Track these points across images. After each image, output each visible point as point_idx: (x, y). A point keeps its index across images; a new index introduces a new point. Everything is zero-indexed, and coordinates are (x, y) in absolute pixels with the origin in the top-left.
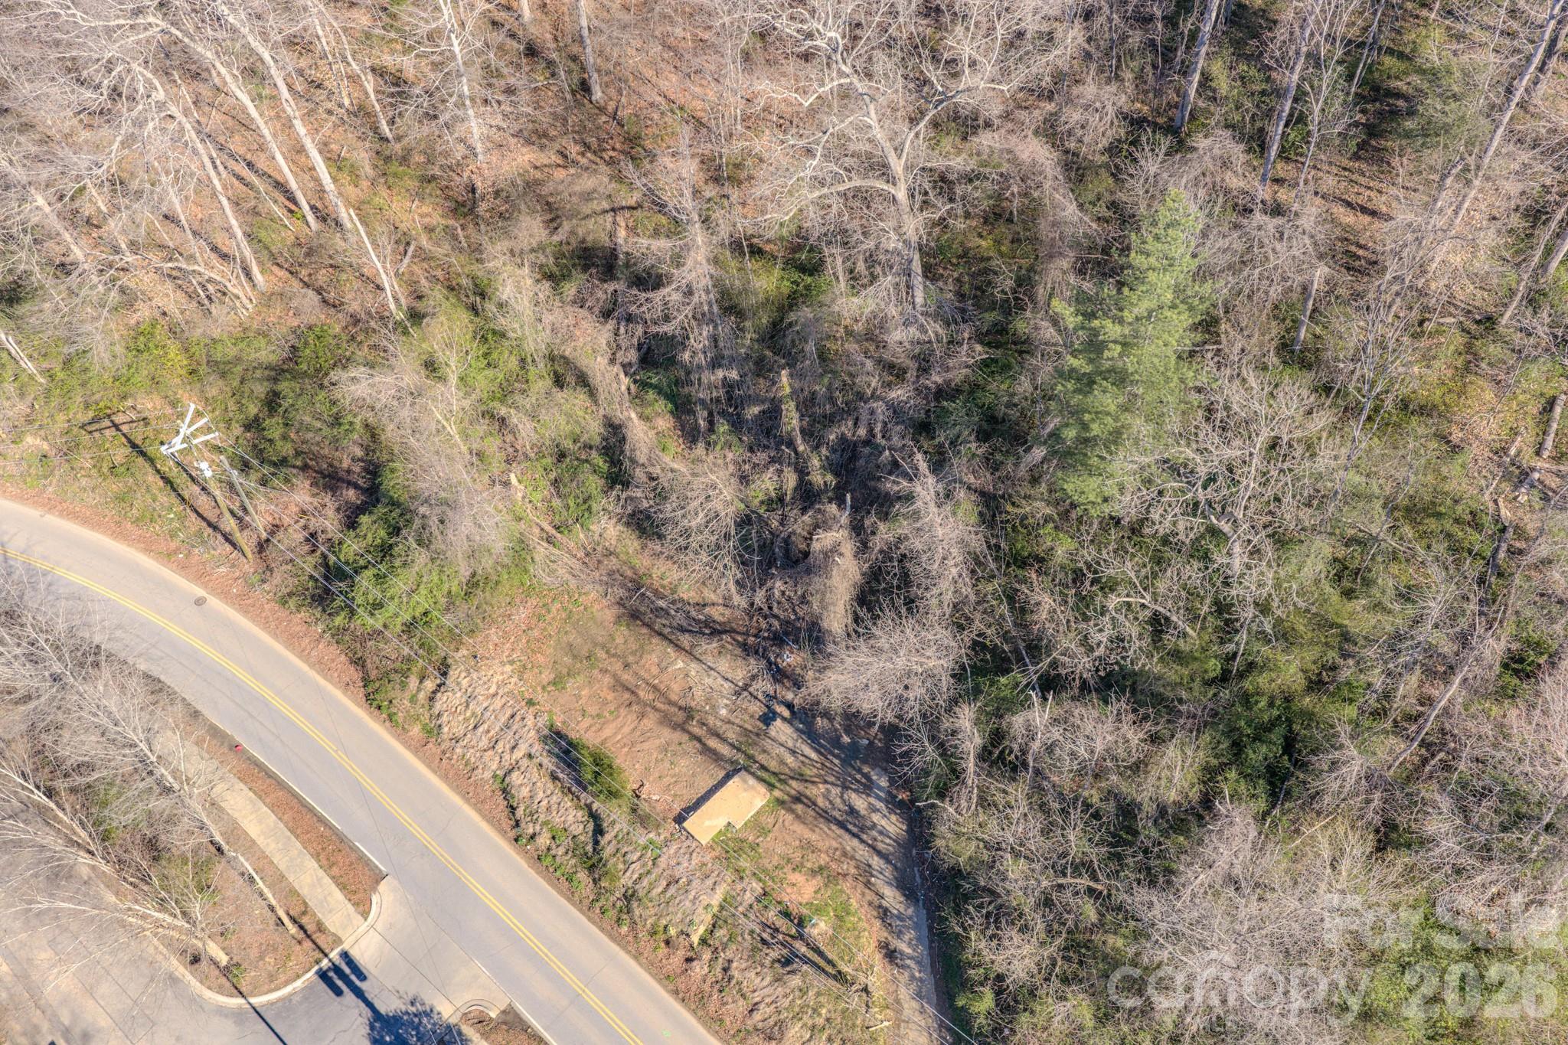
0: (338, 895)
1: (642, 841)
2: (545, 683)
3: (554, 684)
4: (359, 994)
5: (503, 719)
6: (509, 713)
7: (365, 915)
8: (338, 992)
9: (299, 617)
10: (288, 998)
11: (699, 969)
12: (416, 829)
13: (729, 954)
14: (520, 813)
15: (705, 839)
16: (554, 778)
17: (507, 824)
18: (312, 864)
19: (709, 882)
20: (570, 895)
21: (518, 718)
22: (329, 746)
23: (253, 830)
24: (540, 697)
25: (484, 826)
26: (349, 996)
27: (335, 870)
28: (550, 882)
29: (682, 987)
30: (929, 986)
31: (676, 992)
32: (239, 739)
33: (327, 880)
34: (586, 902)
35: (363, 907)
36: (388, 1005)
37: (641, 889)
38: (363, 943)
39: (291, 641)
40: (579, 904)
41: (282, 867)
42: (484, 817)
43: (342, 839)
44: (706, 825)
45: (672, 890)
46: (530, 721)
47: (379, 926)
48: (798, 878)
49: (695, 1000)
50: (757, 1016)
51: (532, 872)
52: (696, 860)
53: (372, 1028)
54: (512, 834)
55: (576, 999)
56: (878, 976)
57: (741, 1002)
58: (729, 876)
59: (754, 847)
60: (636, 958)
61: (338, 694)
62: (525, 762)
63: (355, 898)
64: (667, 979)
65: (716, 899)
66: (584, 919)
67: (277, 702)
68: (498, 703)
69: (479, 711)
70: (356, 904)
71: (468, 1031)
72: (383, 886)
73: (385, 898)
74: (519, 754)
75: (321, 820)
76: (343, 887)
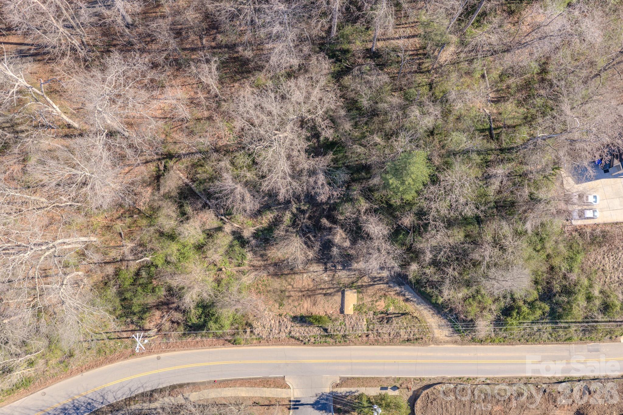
0: (279, 389)
1: (338, 324)
2: (278, 307)
3: (281, 306)
4: (302, 405)
5: (278, 324)
6: (277, 322)
7: (289, 388)
8: (298, 408)
9: (190, 339)
11: (371, 336)
12: (279, 362)
13: (376, 329)
14: (301, 339)
15: (352, 313)
16: (303, 326)
17: (296, 342)
18: (265, 389)
19: (361, 321)
20: (329, 345)
21: (281, 321)
22: (237, 362)
23: (243, 395)
24: (281, 311)
25: (293, 347)
26: (300, 407)
27: (272, 385)
28: (321, 346)
29: (371, 343)
30: (420, 300)
31: (371, 344)
32: (214, 379)
33: (272, 389)
34: (334, 343)
35: (286, 387)
36: (312, 400)
37: (347, 333)
38: (295, 393)
40: (333, 345)
41: (259, 395)
42: (292, 345)
43: (265, 378)
44: (349, 309)
45: (354, 328)
46: (285, 320)
47: (295, 387)
48: (378, 303)
49: (377, 342)
50: (391, 335)
51: (315, 347)
52: (354, 318)
53: (313, 407)
54: (302, 344)
55: (352, 364)
56: (410, 307)
57: (386, 335)
58: (364, 315)
59: (363, 304)
60: (356, 345)
61: (223, 349)
62: (292, 329)
63: (283, 387)
64: (366, 343)
65: (365, 321)
66: (336, 347)
67: (211, 364)
68: (273, 322)
69: (269, 327)
70: (285, 388)
71: (335, 390)
72: (286, 379)
73: (289, 381)
74: (289, 328)
75: (256, 379)
76: (278, 387)
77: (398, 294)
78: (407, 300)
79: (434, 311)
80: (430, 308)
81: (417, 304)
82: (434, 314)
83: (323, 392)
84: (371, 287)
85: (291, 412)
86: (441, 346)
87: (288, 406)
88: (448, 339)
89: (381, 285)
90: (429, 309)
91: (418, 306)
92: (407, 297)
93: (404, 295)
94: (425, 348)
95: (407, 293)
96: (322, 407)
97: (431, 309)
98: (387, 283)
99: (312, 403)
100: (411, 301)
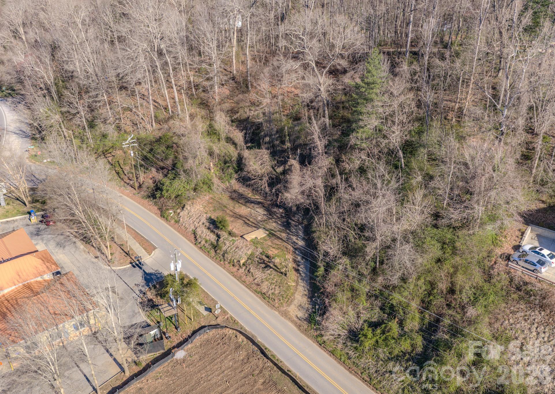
4: (140, 268)
5: (197, 216)
6: (199, 215)
7: (150, 255)
8: (135, 268)
9: (146, 201)
10: (125, 269)
11: (241, 271)
12: (168, 240)
13: (250, 267)
14: (198, 238)
15: (249, 240)
16: (209, 228)
17: (193, 241)
19: (248, 248)
20: (208, 256)
21: (201, 216)
22: (149, 224)
26: (137, 268)
27: (144, 246)
28: (203, 253)
29: (236, 275)
31: (234, 276)
33: (141, 248)
34: (212, 257)
35: (150, 253)
36: (149, 271)
37: (228, 250)
38: (148, 260)
39: (143, 205)
40: (210, 258)
42: (188, 240)
43: (147, 241)
44: (249, 236)
45: (237, 250)
46: (204, 216)
47: (153, 257)
48: (272, 250)
49: (239, 278)
50: (256, 281)
52: (245, 244)
53: (143, 275)
54: (194, 243)
57: (252, 278)
58: (253, 248)
59: (262, 243)
60: (224, 268)
61: (153, 215)
62: (201, 226)
63: (148, 251)
64: (232, 273)
65: (249, 252)
66: (211, 261)
68: (197, 213)
69: (191, 215)
70: (147, 253)
72: (156, 250)
73: (156, 252)
74: (200, 224)
75: (142, 237)
76: (145, 249)
77: (295, 261)
78: (297, 270)
79: (309, 294)
80: (308, 289)
81: (301, 279)
82: (306, 295)
83: (163, 272)
84: (280, 241)
85: (128, 266)
86: (283, 318)
87: (132, 261)
88: (295, 319)
89: (290, 246)
90: (306, 289)
91: (300, 281)
92: (300, 269)
93: (299, 266)
94: (269, 309)
95: (302, 266)
96: (149, 279)
97: (309, 291)
98: (295, 249)
99: (147, 272)
100: (300, 273)
